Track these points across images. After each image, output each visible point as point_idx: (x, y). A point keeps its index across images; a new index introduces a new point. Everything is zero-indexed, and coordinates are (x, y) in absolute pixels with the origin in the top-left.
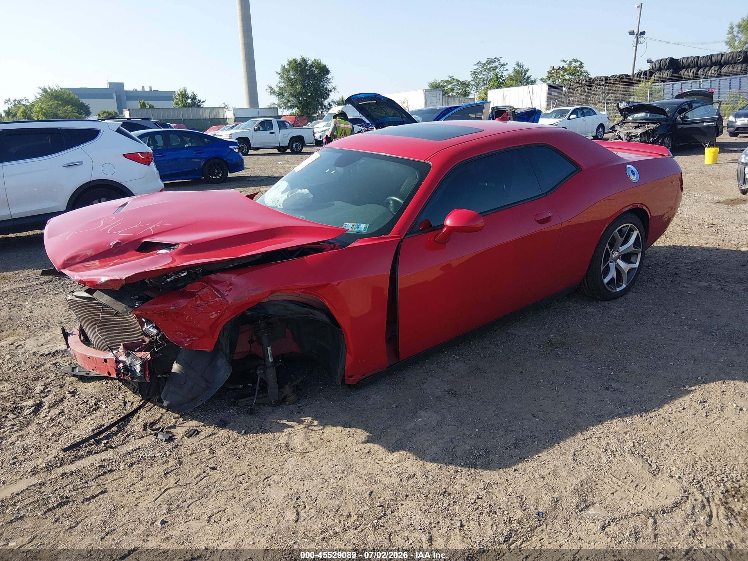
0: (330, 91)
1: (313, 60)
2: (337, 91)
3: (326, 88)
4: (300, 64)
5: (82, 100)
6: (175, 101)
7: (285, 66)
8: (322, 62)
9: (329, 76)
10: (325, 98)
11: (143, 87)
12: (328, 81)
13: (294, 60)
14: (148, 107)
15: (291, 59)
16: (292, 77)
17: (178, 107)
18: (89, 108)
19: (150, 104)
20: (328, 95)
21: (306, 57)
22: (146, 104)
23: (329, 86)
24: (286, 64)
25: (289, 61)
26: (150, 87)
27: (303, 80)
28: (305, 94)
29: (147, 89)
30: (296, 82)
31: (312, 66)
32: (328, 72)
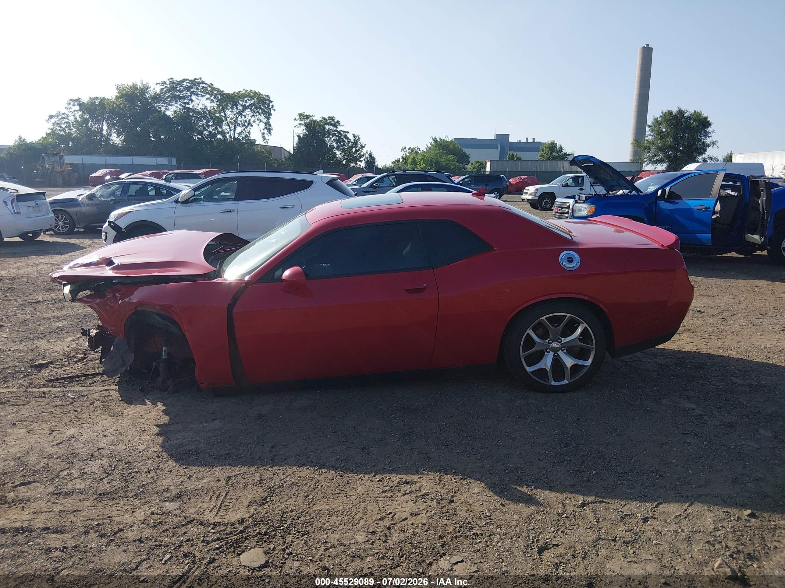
0: (708, 146)
1: (693, 112)
2: (716, 146)
3: (704, 142)
4: (676, 115)
5: (465, 150)
6: (541, 153)
7: (657, 118)
8: (702, 114)
9: (709, 129)
10: (701, 154)
11: (527, 139)
12: (707, 135)
13: (669, 111)
14: (515, 159)
15: (665, 111)
16: (664, 130)
17: (542, 159)
18: (470, 157)
19: (518, 155)
20: (705, 150)
21: (684, 108)
22: (515, 155)
23: (708, 141)
24: (658, 116)
25: (663, 113)
26: (534, 139)
27: (677, 134)
28: (676, 149)
29: (530, 141)
30: (668, 136)
31: (689, 118)
32: (709, 124)
